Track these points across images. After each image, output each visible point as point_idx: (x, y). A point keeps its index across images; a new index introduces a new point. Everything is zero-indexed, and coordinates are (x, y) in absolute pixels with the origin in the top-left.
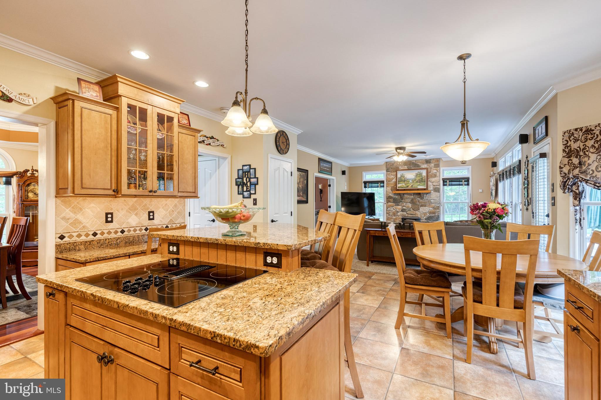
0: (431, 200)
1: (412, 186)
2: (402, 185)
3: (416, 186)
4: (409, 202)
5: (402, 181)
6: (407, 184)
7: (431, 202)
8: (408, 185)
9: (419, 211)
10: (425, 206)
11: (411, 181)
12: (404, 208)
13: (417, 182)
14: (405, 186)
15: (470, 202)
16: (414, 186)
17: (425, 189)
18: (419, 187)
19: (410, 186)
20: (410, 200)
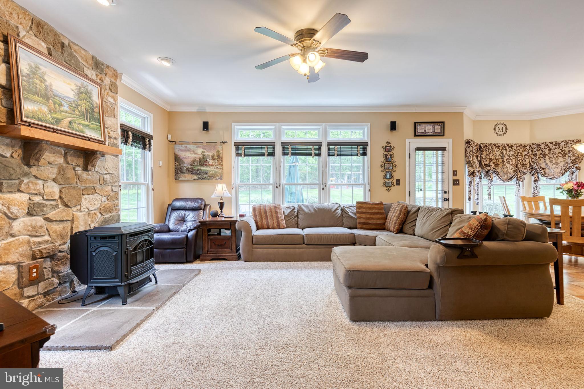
0: (105, 176)
1: (70, 123)
2: (40, 110)
3: (81, 127)
4: (54, 180)
5: (36, 93)
6: (55, 112)
7: (105, 182)
8: (58, 116)
9: (78, 207)
10: (94, 191)
11: (65, 107)
12: (37, 199)
13: (82, 115)
14: (49, 117)
15: (152, 184)
16: (75, 126)
17: (99, 142)
18: (89, 133)
19: (66, 122)
20: (53, 172)
